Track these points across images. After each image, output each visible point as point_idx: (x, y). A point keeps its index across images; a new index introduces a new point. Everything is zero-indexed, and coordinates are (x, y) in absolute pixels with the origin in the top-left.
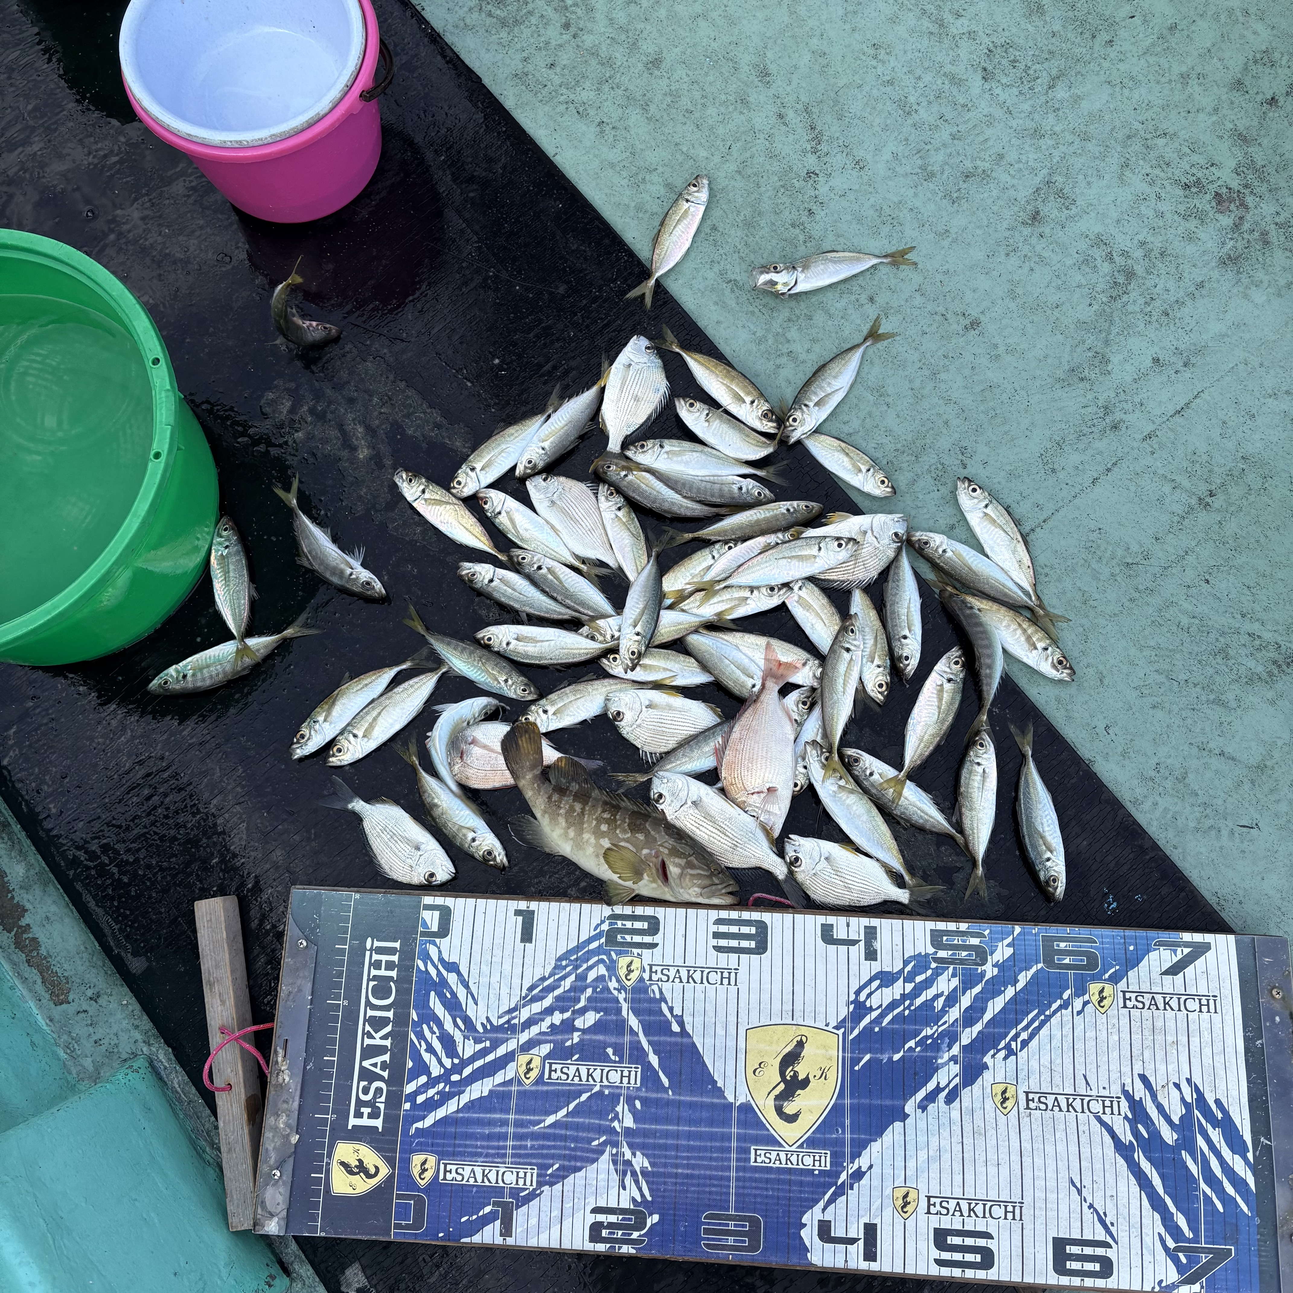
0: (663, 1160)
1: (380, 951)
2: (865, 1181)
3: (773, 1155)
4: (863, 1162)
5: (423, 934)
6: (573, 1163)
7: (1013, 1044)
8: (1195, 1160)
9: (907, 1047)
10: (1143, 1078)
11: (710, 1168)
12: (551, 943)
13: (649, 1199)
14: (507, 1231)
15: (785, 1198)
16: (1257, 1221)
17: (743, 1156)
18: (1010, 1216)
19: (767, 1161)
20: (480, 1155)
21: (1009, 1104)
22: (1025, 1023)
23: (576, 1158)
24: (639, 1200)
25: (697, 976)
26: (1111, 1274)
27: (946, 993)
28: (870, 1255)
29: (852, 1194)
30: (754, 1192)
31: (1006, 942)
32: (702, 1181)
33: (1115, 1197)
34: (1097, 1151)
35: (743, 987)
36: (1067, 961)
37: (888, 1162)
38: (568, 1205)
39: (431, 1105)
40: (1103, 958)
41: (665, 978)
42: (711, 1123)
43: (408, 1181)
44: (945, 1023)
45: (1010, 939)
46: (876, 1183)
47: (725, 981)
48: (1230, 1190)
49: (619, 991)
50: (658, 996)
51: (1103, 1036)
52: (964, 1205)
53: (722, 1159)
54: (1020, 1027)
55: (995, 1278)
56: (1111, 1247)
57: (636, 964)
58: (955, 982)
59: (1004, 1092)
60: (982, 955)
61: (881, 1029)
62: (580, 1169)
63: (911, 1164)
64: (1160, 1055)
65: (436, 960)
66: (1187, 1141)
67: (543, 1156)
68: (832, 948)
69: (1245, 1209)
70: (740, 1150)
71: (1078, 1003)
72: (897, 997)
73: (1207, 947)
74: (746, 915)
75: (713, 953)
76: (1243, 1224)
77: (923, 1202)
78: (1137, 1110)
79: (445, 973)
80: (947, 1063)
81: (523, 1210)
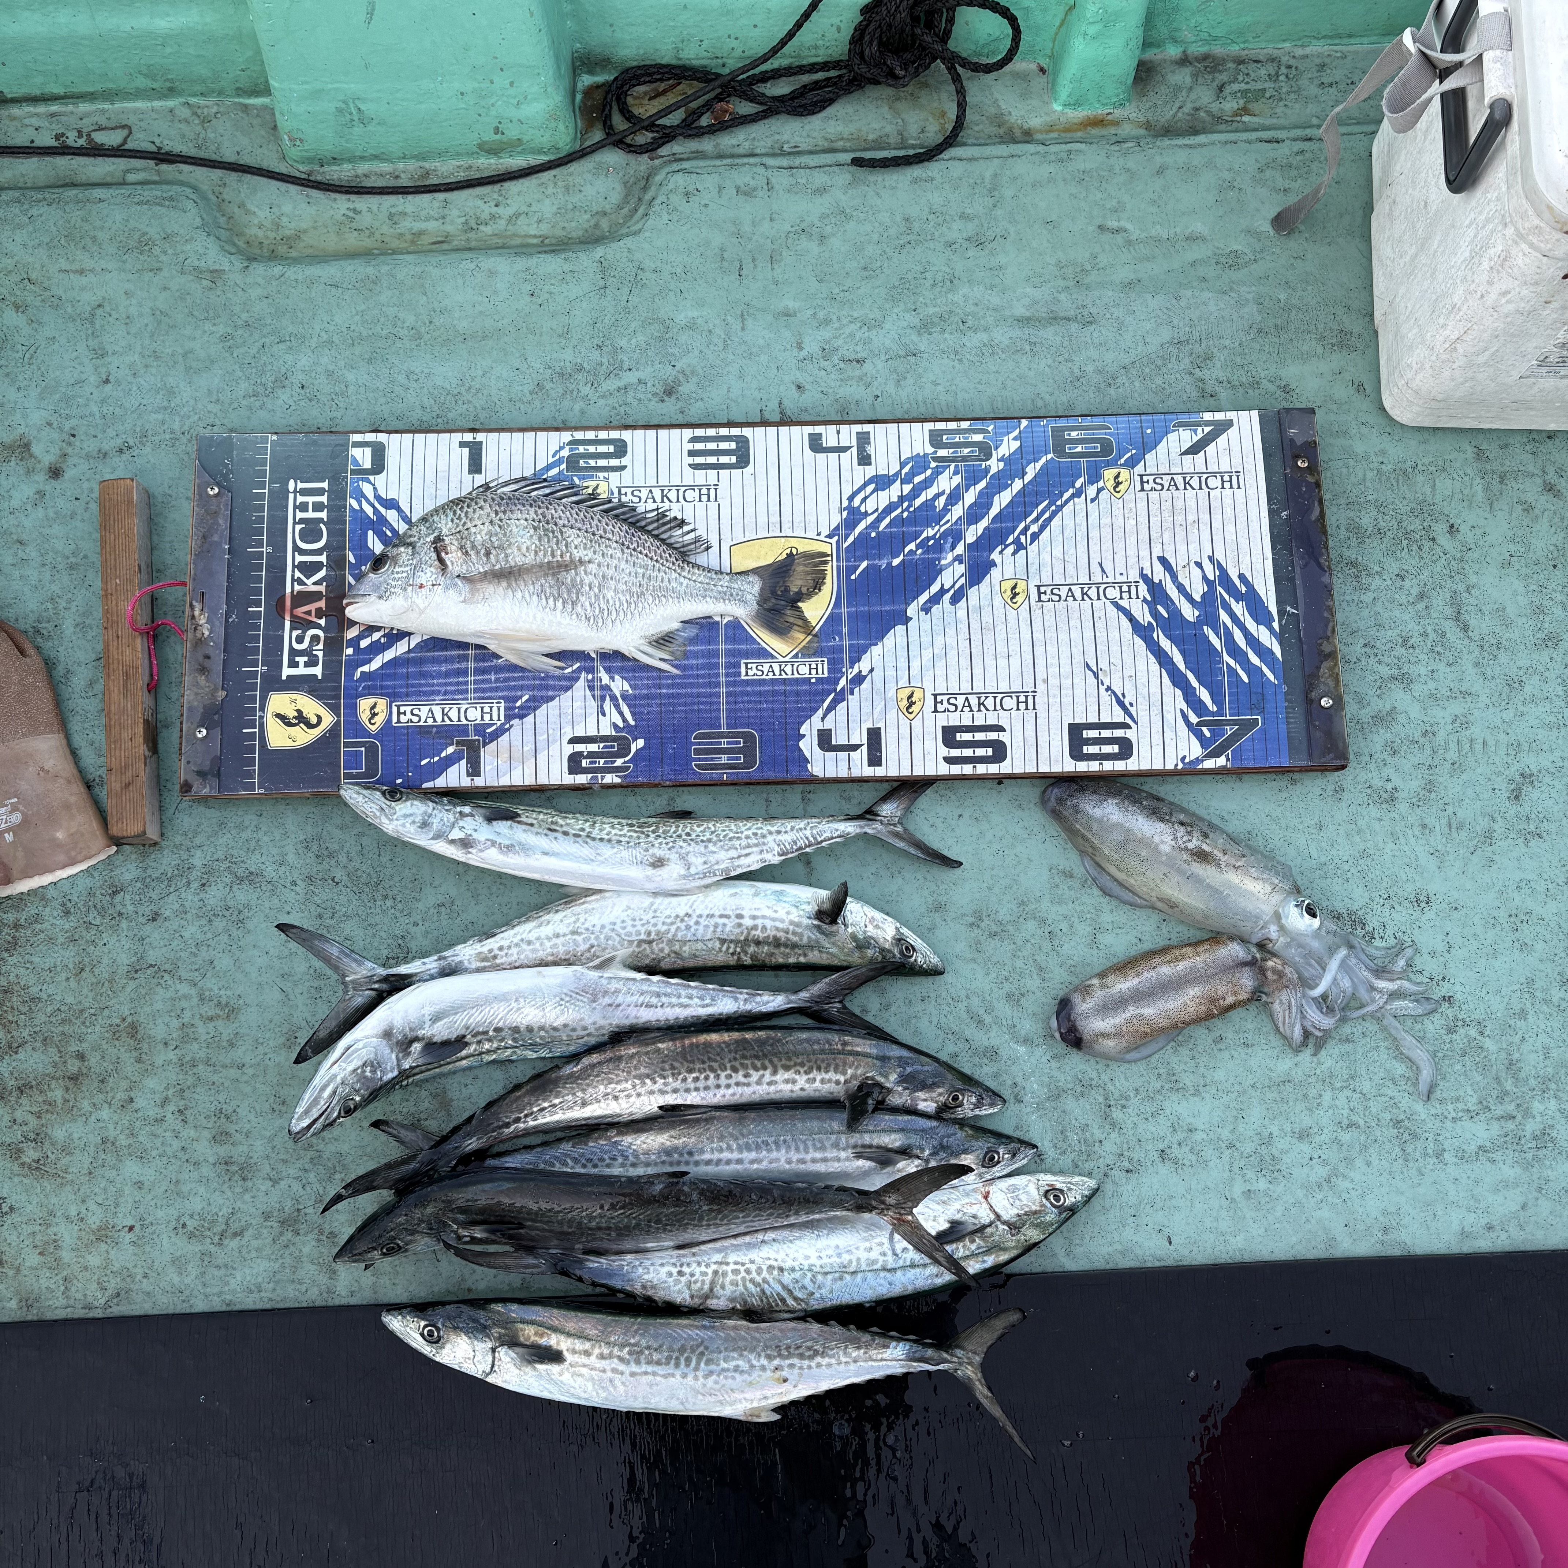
0: (646, 682)
1: (305, 492)
2: (866, 685)
3: (766, 667)
4: (864, 666)
5: (354, 472)
6: (544, 693)
7: (1023, 538)
8: (1218, 634)
9: (907, 550)
10: (1163, 560)
11: (698, 685)
12: (504, 473)
13: (632, 723)
14: (474, 770)
15: (780, 710)
16: (1285, 689)
17: (733, 671)
18: (1022, 706)
20: (438, 693)
21: (1019, 599)
22: (1034, 515)
23: (547, 688)
24: (621, 725)
26: (1130, 755)
27: (948, 492)
28: (875, 760)
29: (853, 700)
30: (747, 706)
31: (1012, 436)
32: (689, 700)
33: (1134, 678)
34: (1114, 634)
35: (724, 503)
36: (1079, 449)
37: (890, 663)
38: (542, 738)
39: (378, 648)
40: (1118, 443)
43: (356, 728)
44: (948, 521)
45: (1017, 432)
46: (879, 684)
47: (704, 498)
48: (1255, 660)
51: (1118, 522)
52: (974, 701)
54: (1029, 520)
55: (1008, 771)
56: (1129, 727)
58: (957, 479)
59: (1014, 587)
60: (986, 451)
61: (878, 534)
62: (552, 699)
63: (915, 664)
64: (1180, 537)
65: (371, 497)
66: (1209, 617)
67: (510, 689)
68: (821, 456)
69: (1271, 677)
70: (729, 665)
71: (1092, 491)
72: (895, 499)
73: (1229, 424)
74: (724, 432)
75: (689, 471)
76: (1269, 692)
77: (930, 701)
78: (1157, 592)
79: (382, 510)
80: (951, 564)
81: (491, 747)
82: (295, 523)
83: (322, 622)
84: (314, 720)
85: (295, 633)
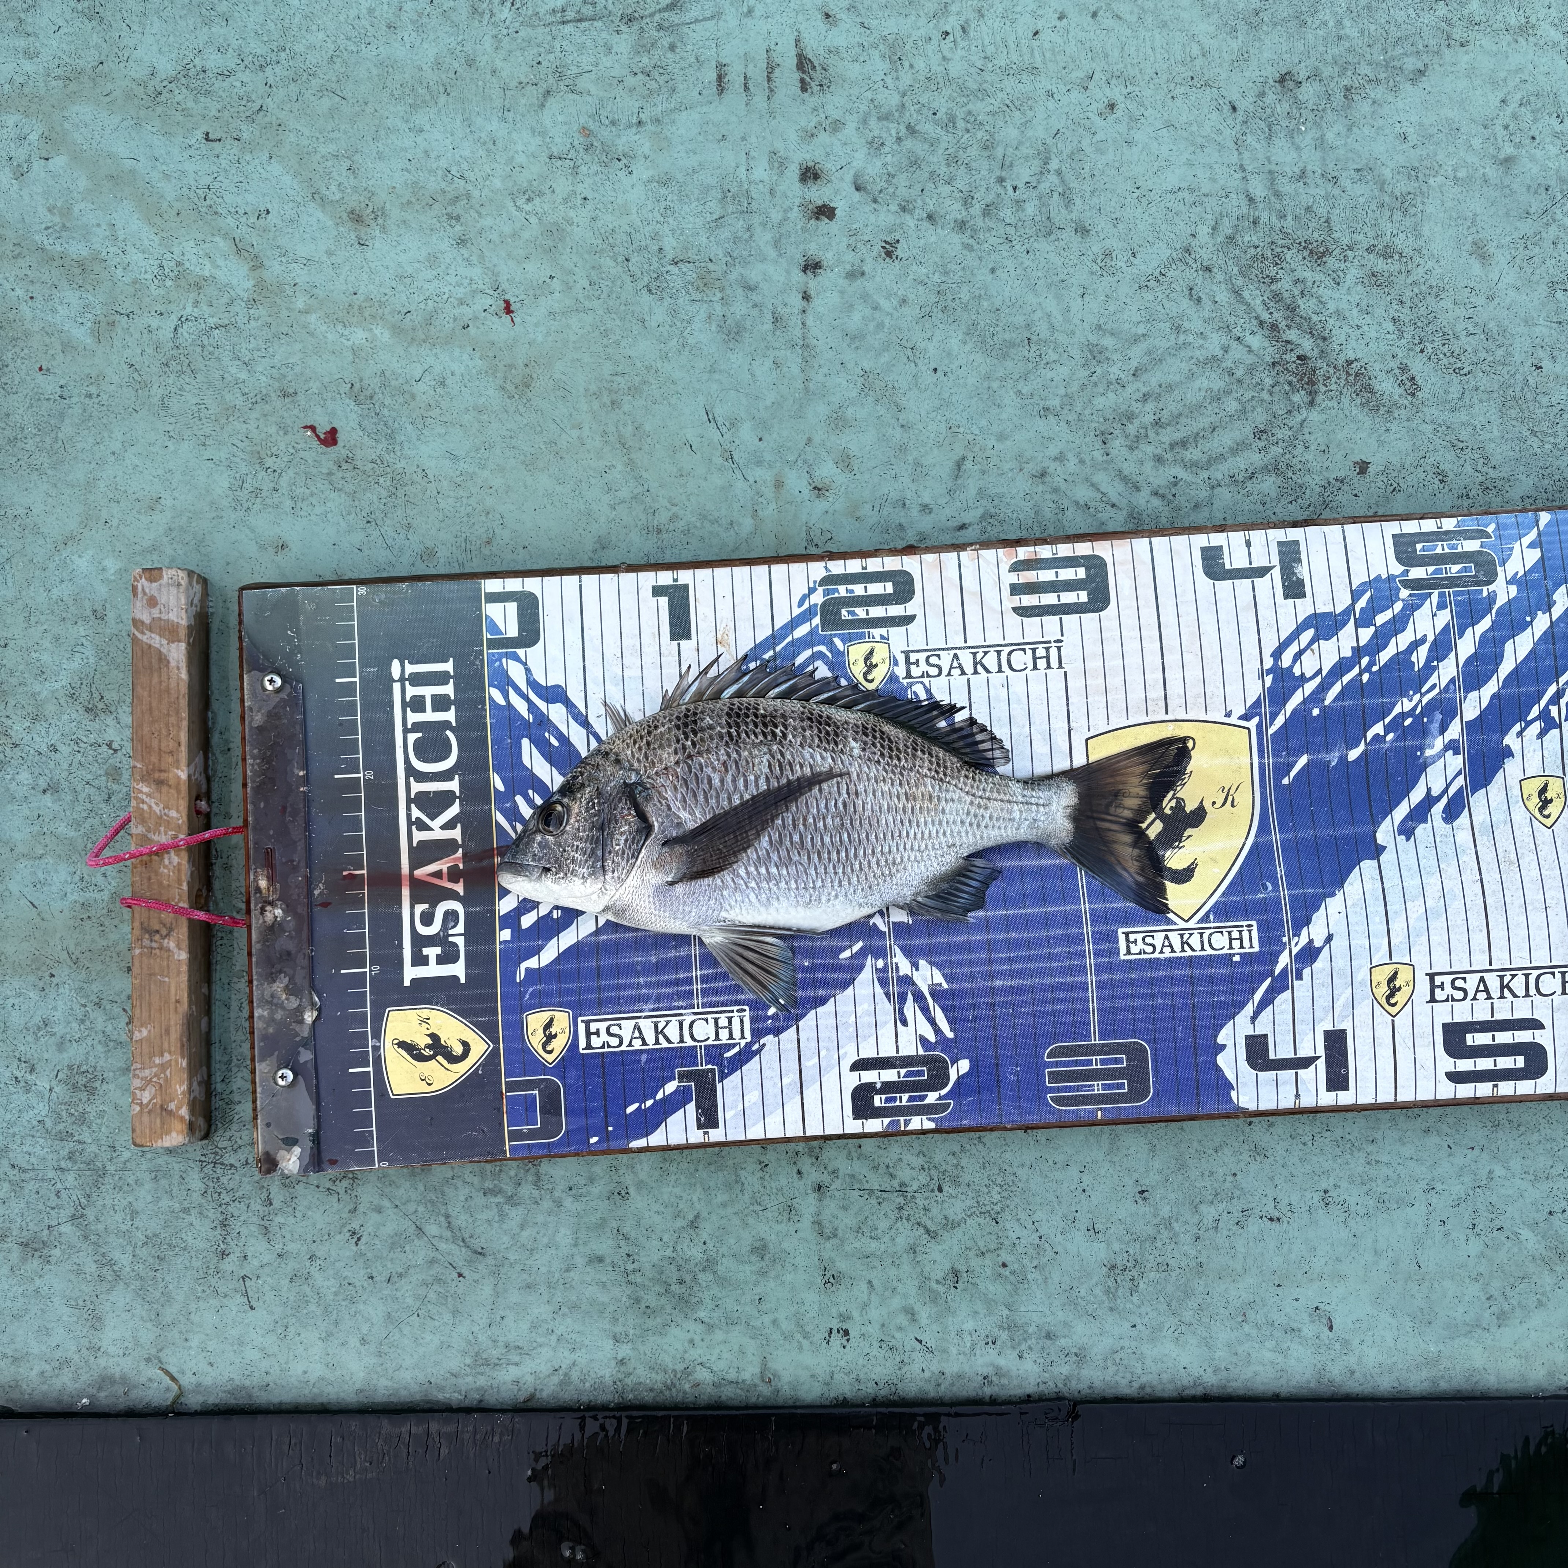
0: (966, 970)
1: (418, 680)
2: (1321, 963)
4: (1316, 931)
5: (492, 644)
6: (811, 993)
7: (1554, 710)
9: (1370, 735)
11: (1051, 972)
13: (950, 1035)
14: (709, 1118)
15: (1185, 1007)
17: (1106, 946)
19: (1149, 949)
20: (646, 999)
23: (814, 984)
24: (932, 1038)
25: (991, 661)
27: (1431, 638)
28: (1338, 1081)
29: (1301, 987)
30: (1130, 1002)
31: (1526, 541)
32: (1039, 996)
35: (1074, 670)
37: (1358, 927)
38: (810, 1063)
39: (548, 929)
41: (934, 671)
42: (1043, 899)
43: (524, 1060)
44: (1434, 686)
46: (1341, 962)
47: (1041, 663)
52: (1493, 982)
53: (1070, 955)
54: (1563, 680)
55: (1550, 1089)
58: (1444, 617)
59: (1543, 790)
60: (1486, 568)
61: (1324, 710)
62: (823, 1001)
63: (1398, 926)
65: (523, 685)
68: (1224, 586)
70: (1099, 938)
72: (1347, 653)
74: (1064, 550)
75: (1013, 620)
77: (1423, 985)
79: (541, 704)
80: (1441, 755)
81: (733, 1080)
82: (406, 731)
83: (459, 888)
84: (458, 1050)
85: (420, 908)
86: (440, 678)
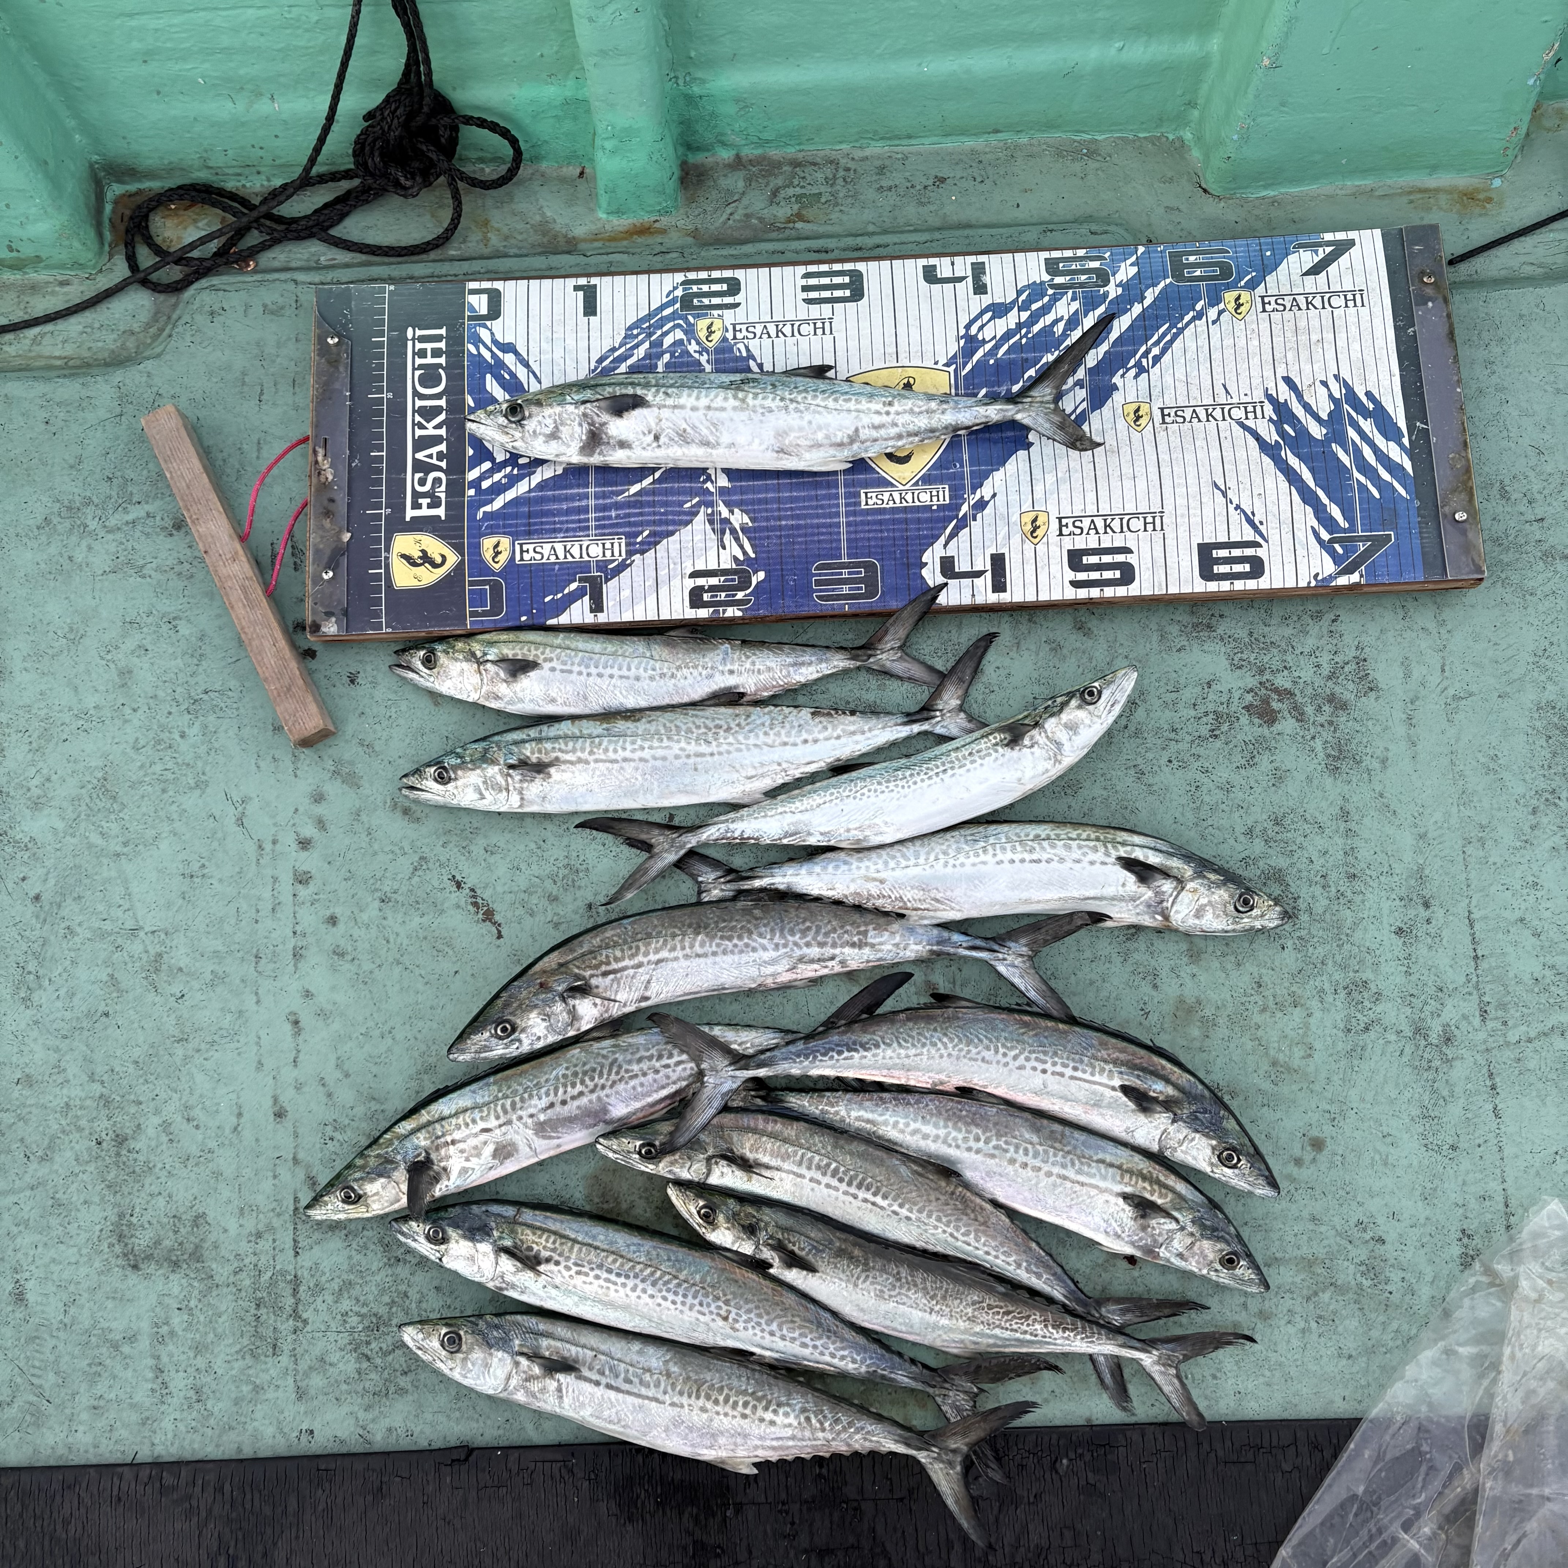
0: (764, 515)
1: (422, 339)
2: (988, 511)
3: (886, 496)
4: (986, 491)
5: (471, 318)
6: (664, 528)
7: (1144, 361)
8: (1347, 452)
9: (1026, 376)
10: (1288, 380)
12: (619, 314)
13: (753, 555)
14: (597, 606)
15: (902, 538)
16: (1417, 503)
17: (853, 501)
18: (1150, 527)
20: (560, 530)
21: (1143, 422)
22: (1155, 338)
23: (667, 523)
24: (741, 557)
25: (787, 330)
26: (1262, 573)
27: (1066, 317)
28: (999, 586)
29: (976, 525)
30: (867, 534)
31: (1129, 262)
32: (810, 531)
33: (1263, 495)
34: (1241, 454)
35: (840, 336)
36: (1198, 273)
37: (1013, 488)
38: (663, 573)
39: (498, 489)
40: (1237, 267)
41: (751, 336)
43: (480, 567)
45: (1134, 258)
46: (1002, 509)
47: (819, 332)
48: (1385, 475)
49: (700, 353)
50: (744, 354)
51: (1241, 343)
54: (1150, 343)
55: (1137, 593)
56: (1260, 546)
57: (717, 325)
58: (1075, 306)
59: (1138, 410)
60: (1103, 277)
61: (996, 360)
62: (672, 533)
63: (1039, 489)
64: (1304, 355)
65: (488, 341)
66: (1336, 434)
67: (630, 524)
68: (936, 287)
69: (1403, 492)
70: (848, 495)
71: (1213, 313)
72: (1012, 326)
73: (1351, 243)
74: (837, 267)
75: (803, 306)
76: (1401, 507)
77: (1055, 525)
78: (1283, 413)
79: (500, 354)
80: (1072, 389)
81: (613, 583)
82: (414, 369)
83: (443, 464)
84: (439, 560)
86: (438, 338)
